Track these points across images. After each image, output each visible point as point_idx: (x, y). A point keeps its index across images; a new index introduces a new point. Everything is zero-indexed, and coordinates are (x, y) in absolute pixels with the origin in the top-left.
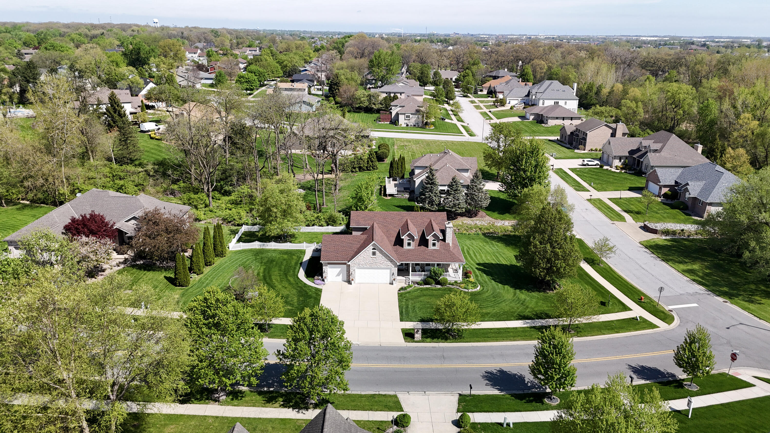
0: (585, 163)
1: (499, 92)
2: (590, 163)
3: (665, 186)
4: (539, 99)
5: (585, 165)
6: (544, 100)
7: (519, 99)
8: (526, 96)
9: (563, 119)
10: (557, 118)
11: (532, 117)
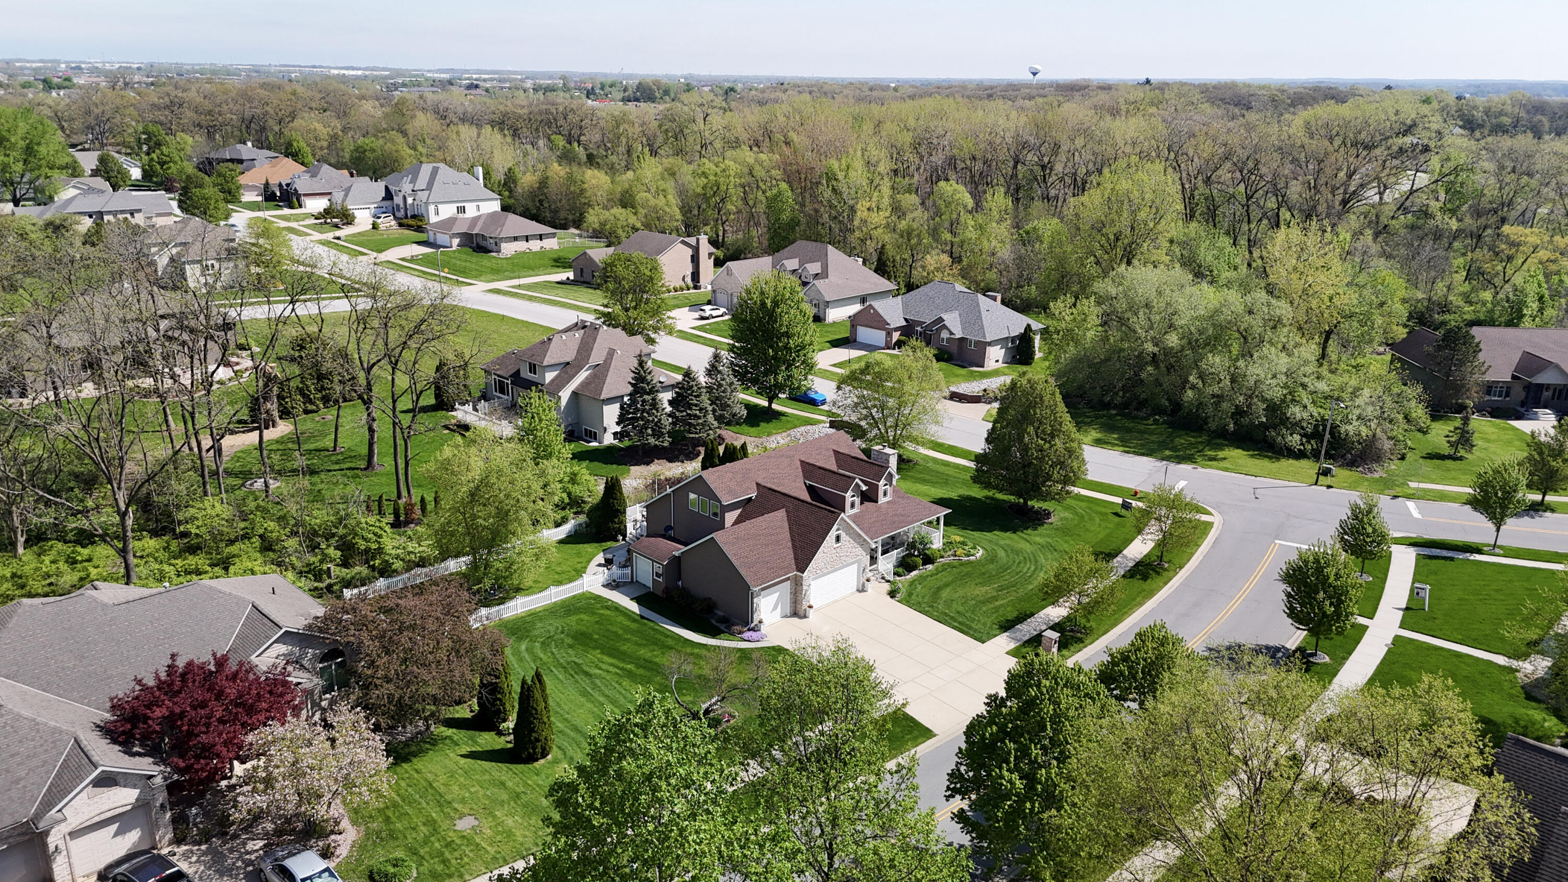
0: (707, 314)
1: (305, 195)
2: (715, 313)
3: (896, 329)
4: (427, 204)
5: (707, 318)
6: (436, 204)
7: (372, 206)
8: (384, 199)
9: (527, 239)
10: (516, 239)
11: (456, 241)
